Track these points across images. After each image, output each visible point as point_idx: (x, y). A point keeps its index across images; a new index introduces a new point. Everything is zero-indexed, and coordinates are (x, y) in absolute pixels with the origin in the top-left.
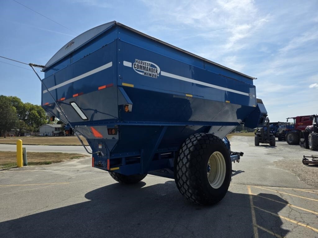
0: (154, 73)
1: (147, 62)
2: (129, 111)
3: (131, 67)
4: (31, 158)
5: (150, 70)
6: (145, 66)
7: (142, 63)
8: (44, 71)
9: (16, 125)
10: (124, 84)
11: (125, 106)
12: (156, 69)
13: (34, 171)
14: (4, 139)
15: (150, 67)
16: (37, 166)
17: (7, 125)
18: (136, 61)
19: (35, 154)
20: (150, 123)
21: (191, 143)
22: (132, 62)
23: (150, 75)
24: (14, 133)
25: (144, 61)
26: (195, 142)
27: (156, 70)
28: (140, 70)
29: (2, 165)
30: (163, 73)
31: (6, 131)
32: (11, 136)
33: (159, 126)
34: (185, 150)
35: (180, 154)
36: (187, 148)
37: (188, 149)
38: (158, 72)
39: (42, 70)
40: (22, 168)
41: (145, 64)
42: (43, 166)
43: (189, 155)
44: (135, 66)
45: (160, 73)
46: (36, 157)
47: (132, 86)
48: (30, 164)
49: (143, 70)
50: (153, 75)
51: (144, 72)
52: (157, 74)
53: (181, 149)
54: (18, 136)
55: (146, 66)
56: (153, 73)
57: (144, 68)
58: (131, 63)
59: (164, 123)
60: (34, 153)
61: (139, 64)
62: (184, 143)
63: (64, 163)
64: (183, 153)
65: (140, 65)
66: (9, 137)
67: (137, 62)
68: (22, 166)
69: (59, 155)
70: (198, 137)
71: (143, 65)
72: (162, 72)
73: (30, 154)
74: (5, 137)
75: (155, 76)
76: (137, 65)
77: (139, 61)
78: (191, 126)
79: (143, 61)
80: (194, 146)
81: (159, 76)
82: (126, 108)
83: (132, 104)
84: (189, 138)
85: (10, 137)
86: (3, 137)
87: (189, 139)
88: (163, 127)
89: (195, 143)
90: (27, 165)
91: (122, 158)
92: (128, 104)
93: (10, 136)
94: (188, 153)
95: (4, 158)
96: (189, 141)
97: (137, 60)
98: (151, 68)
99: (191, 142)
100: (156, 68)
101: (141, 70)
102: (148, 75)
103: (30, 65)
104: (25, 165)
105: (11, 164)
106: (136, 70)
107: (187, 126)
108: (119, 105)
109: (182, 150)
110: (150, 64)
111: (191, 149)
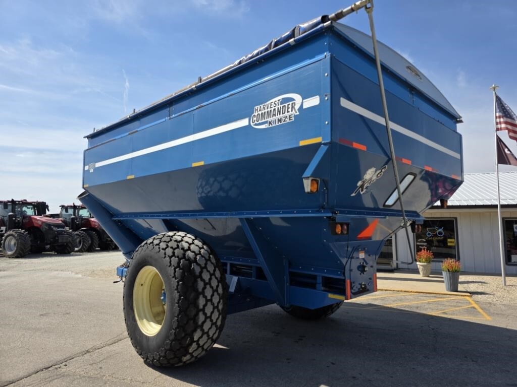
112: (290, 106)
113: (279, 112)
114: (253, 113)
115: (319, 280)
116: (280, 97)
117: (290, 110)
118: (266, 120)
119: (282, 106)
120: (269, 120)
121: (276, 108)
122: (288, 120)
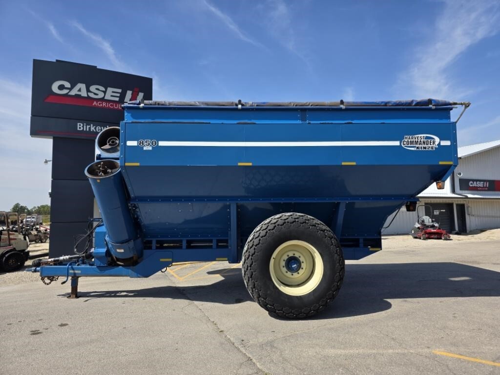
112: (432, 142)
113: (424, 143)
114: (403, 139)
115: (361, 241)
116: (425, 135)
117: (432, 144)
118: (414, 145)
119: (426, 140)
120: (417, 146)
121: (422, 140)
122: (430, 149)
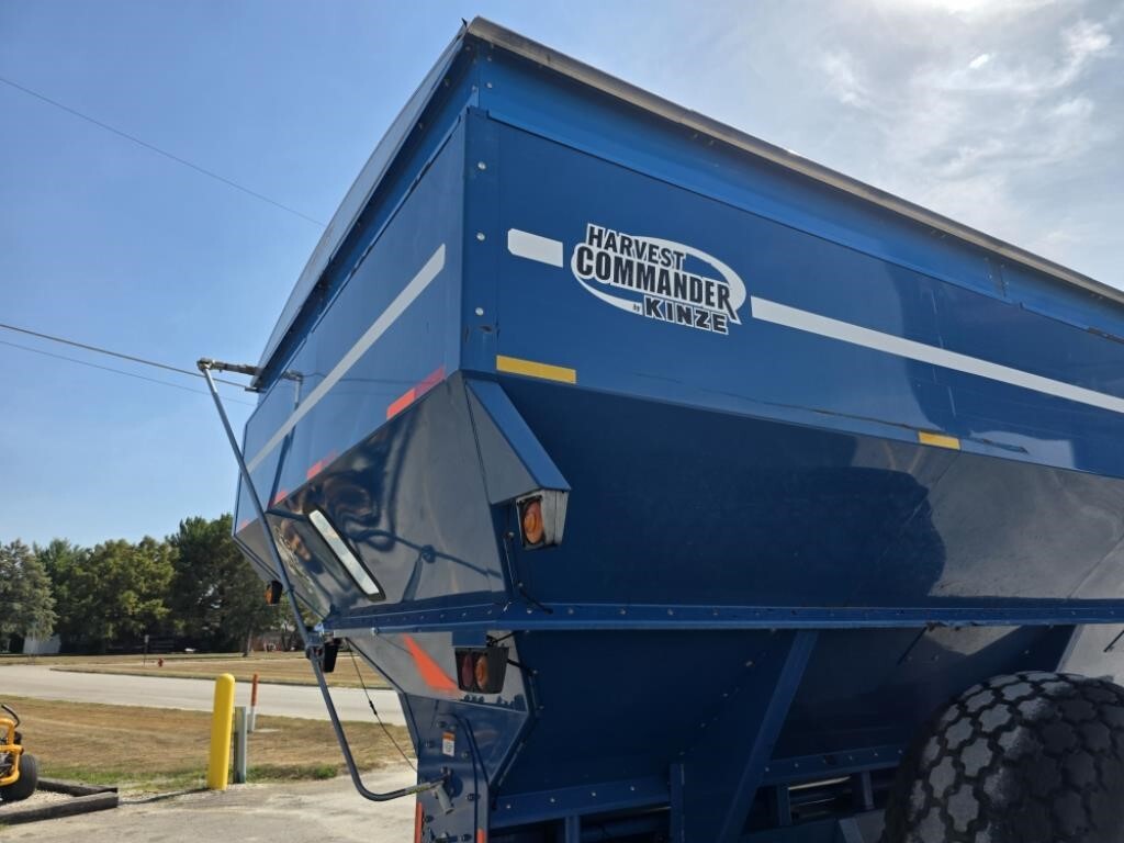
0: (709, 303)
1: (662, 243)
2: (548, 539)
3: (560, 264)
4: (279, 743)
5: (680, 285)
6: (647, 264)
7: (634, 247)
8: (257, 391)
9: (281, 612)
10: (507, 365)
11: (524, 506)
12: (716, 282)
13: (259, 811)
14: (243, 661)
15: (681, 273)
16: (280, 786)
17: (255, 613)
18: (592, 237)
19: (297, 729)
20: (708, 615)
21: (983, 743)
22: (569, 237)
23: (685, 314)
24: (278, 639)
25: (641, 239)
26: (1005, 735)
27: (720, 287)
28: (619, 285)
29: (169, 774)
30: (763, 309)
31: (251, 631)
32: (268, 650)
33: (767, 631)
34: (947, 794)
35: (912, 817)
36: (961, 778)
37: (967, 789)
38: (736, 300)
39: (249, 386)
40: (223, 792)
41: (651, 253)
42: (301, 785)
43: (982, 828)
44: (586, 262)
45: (747, 306)
46: (297, 742)
47: (566, 376)
48: (260, 774)
49: (634, 288)
50: (704, 315)
51: (642, 295)
52: (725, 310)
53: (919, 784)
54: (287, 650)
55: (658, 268)
56: (703, 303)
57: (646, 276)
58: (559, 246)
59: (794, 615)
60: (298, 724)
61: (610, 251)
62: (934, 739)
63: (384, 773)
64: (935, 811)
65: (618, 260)
66: (260, 654)
67: (599, 238)
68: (225, 785)
69: (378, 736)
70: (1021, 699)
71: (636, 260)
72: (754, 300)
73: (285, 727)
74: (245, 656)
75: (716, 323)
76: (600, 255)
77: (612, 235)
78: (958, 629)
79: (633, 238)
80: (1007, 763)
81: (738, 322)
82: (527, 522)
83: (563, 491)
84: (963, 707)
85: (265, 654)
86: (242, 654)
87: (964, 712)
88: (788, 635)
89: (1009, 741)
90: (243, 782)
91: (561, 822)
92: (541, 488)
93: (262, 650)
94: (974, 816)
95: (191, 739)
96: (963, 730)
97: (597, 228)
98: (689, 275)
99: (977, 733)
100: (720, 277)
101: (626, 286)
102: (670, 318)
103: (202, 364)
104: (237, 778)
105: (196, 773)
106: (592, 283)
107: (932, 627)
108: (493, 502)
109: (929, 789)
110: (679, 255)
111: (991, 786)
